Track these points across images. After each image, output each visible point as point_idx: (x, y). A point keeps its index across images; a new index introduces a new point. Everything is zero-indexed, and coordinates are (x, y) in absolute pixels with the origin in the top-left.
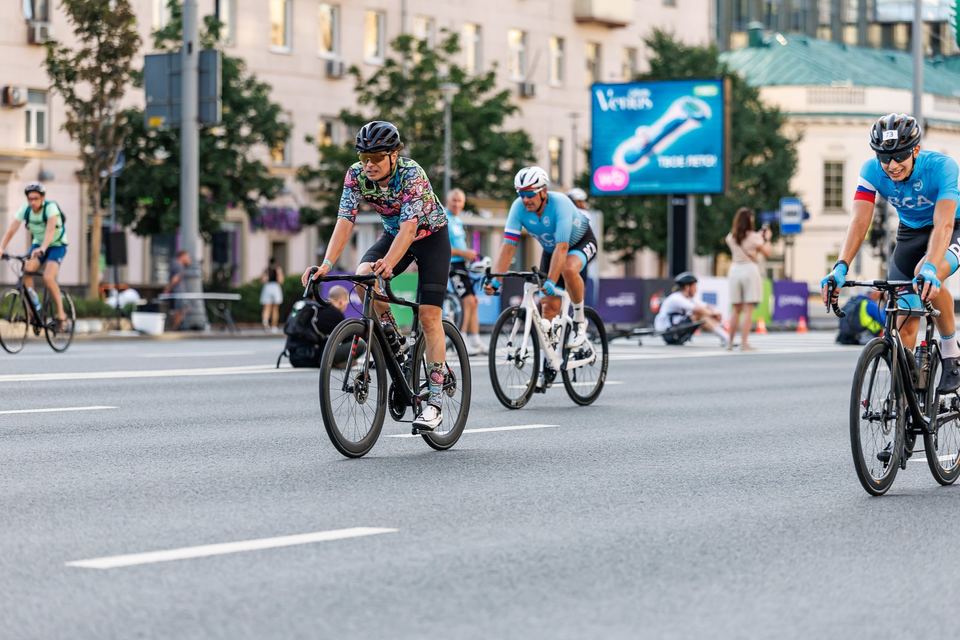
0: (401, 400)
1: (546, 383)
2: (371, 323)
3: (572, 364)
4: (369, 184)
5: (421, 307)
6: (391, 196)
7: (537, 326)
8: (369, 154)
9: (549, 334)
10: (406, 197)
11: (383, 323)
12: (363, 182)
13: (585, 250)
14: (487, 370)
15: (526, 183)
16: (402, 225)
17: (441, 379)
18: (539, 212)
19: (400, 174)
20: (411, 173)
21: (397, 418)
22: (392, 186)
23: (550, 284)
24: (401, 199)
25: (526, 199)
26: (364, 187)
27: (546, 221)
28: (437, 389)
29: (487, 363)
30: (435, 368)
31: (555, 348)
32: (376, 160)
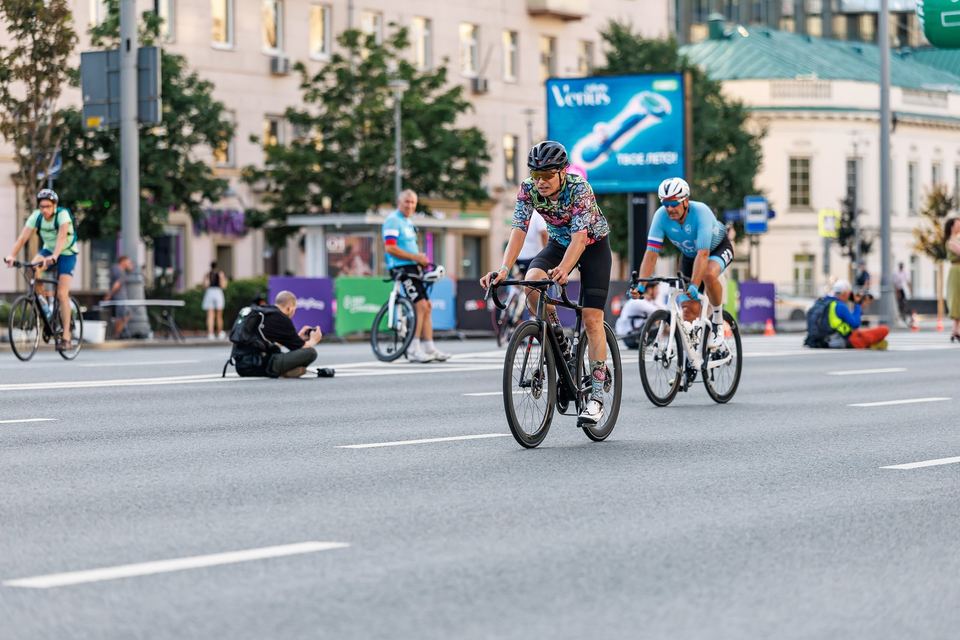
0: (566, 394)
1: (688, 382)
2: (545, 323)
3: (711, 364)
4: (541, 199)
5: (584, 309)
6: (561, 208)
7: (680, 328)
8: (540, 172)
9: (691, 335)
10: (576, 210)
11: (554, 325)
12: (535, 196)
13: (723, 255)
14: (638, 367)
15: (671, 194)
16: (574, 235)
17: (603, 376)
18: (681, 221)
19: (569, 190)
20: (580, 188)
21: (562, 412)
22: (562, 200)
23: (693, 288)
24: (571, 212)
25: (670, 209)
26: (536, 200)
27: (688, 229)
28: (598, 385)
29: (637, 361)
30: (597, 366)
31: (695, 348)
32: (547, 177)
